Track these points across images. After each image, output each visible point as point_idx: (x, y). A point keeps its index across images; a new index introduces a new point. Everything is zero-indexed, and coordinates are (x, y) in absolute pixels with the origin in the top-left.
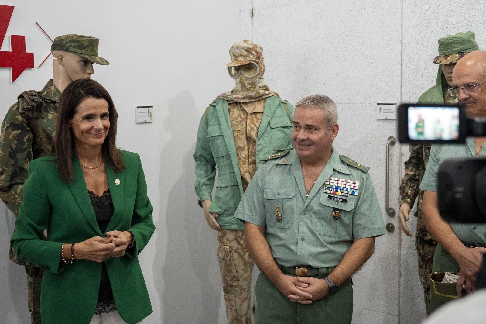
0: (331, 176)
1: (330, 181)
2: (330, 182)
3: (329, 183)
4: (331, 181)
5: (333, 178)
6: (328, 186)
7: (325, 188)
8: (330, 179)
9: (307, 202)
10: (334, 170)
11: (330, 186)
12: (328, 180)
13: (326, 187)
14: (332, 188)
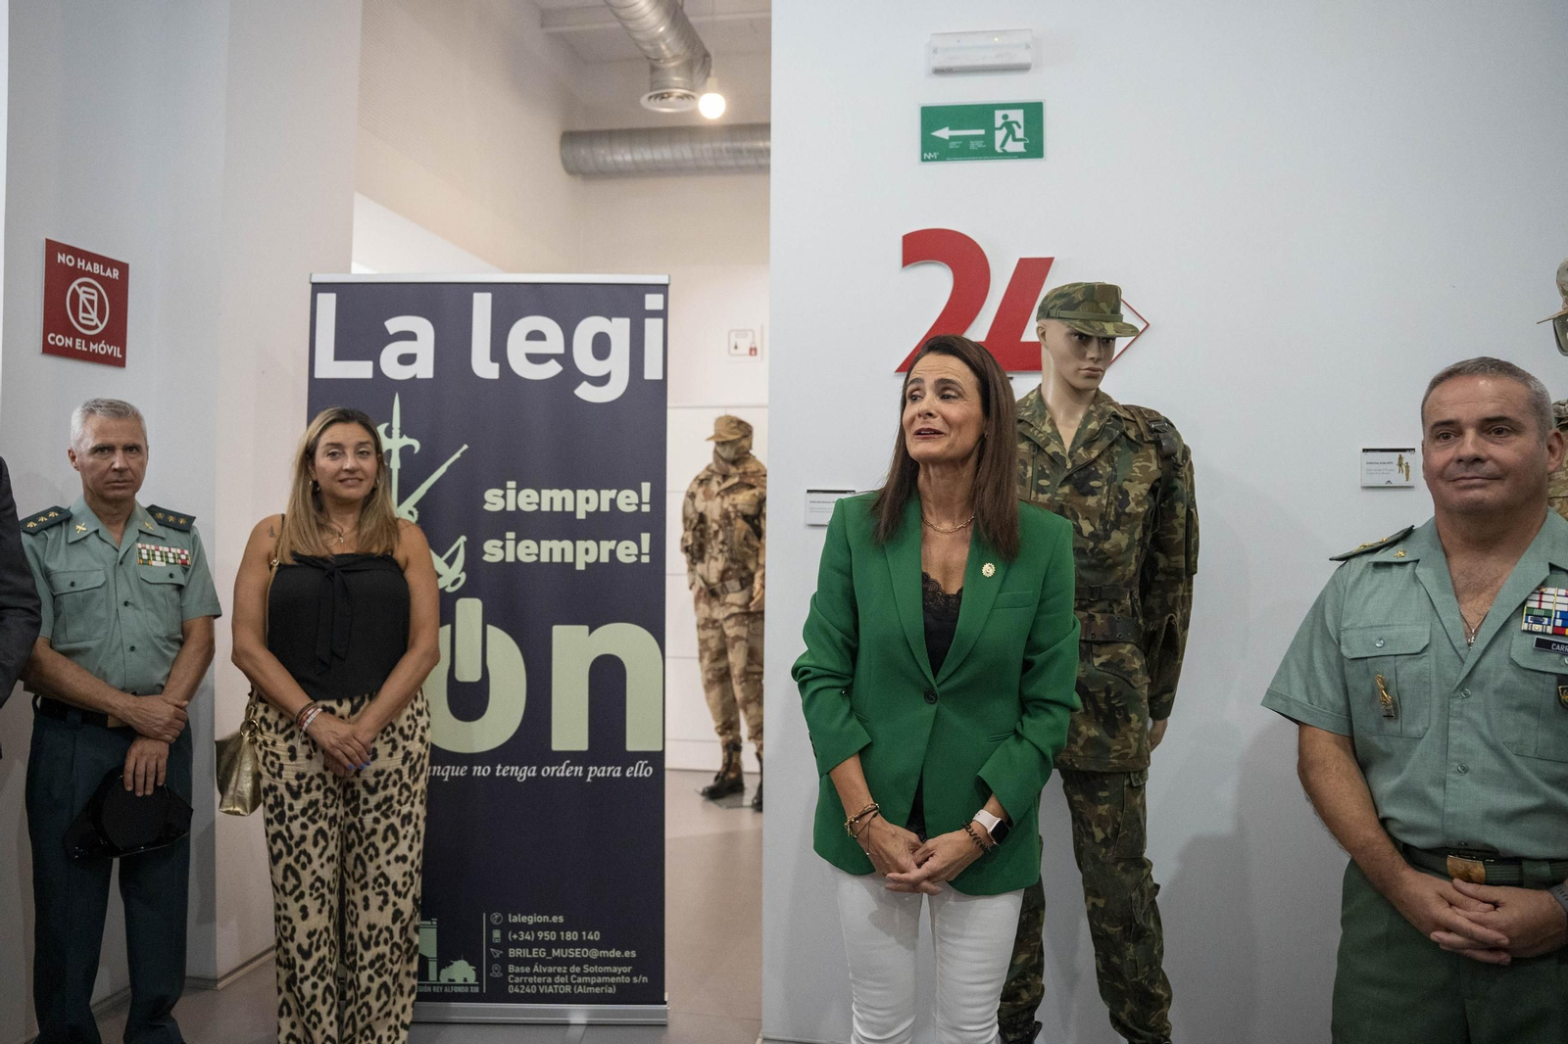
0: (1544, 584)
1: (1541, 597)
2: (1540, 601)
3: (1540, 605)
4: (1544, 598)
5: (1550, 590)
6: (1536, 612)
7: (1527, 619)
8: (1542, 593)
9: (1471, 661)
10: (1553, 567)
11: (1542, 613)
12: (1537, 597)
13: (1527, 615)
14: (1550, 618)
